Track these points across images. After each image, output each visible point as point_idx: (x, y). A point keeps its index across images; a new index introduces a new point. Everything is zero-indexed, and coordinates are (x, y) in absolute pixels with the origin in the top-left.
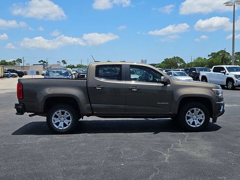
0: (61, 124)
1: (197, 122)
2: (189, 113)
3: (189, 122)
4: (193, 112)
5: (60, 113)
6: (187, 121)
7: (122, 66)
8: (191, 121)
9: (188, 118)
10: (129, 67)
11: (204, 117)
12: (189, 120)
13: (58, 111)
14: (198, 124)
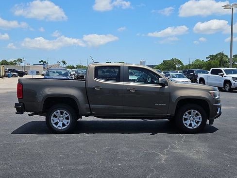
0: (60, 124)
1: (194, 124)
2: (186, 114)
3: (186, 124)
4: (190, 113)
5: (59, 113)
6: (184, 122)
7: (121, 68)
8: (188, 122)
9: (186, 119)
10: (127, 68)
11: (201, 119)
12: (186, 122)
13: (57, 111)
14: (195, 126)
